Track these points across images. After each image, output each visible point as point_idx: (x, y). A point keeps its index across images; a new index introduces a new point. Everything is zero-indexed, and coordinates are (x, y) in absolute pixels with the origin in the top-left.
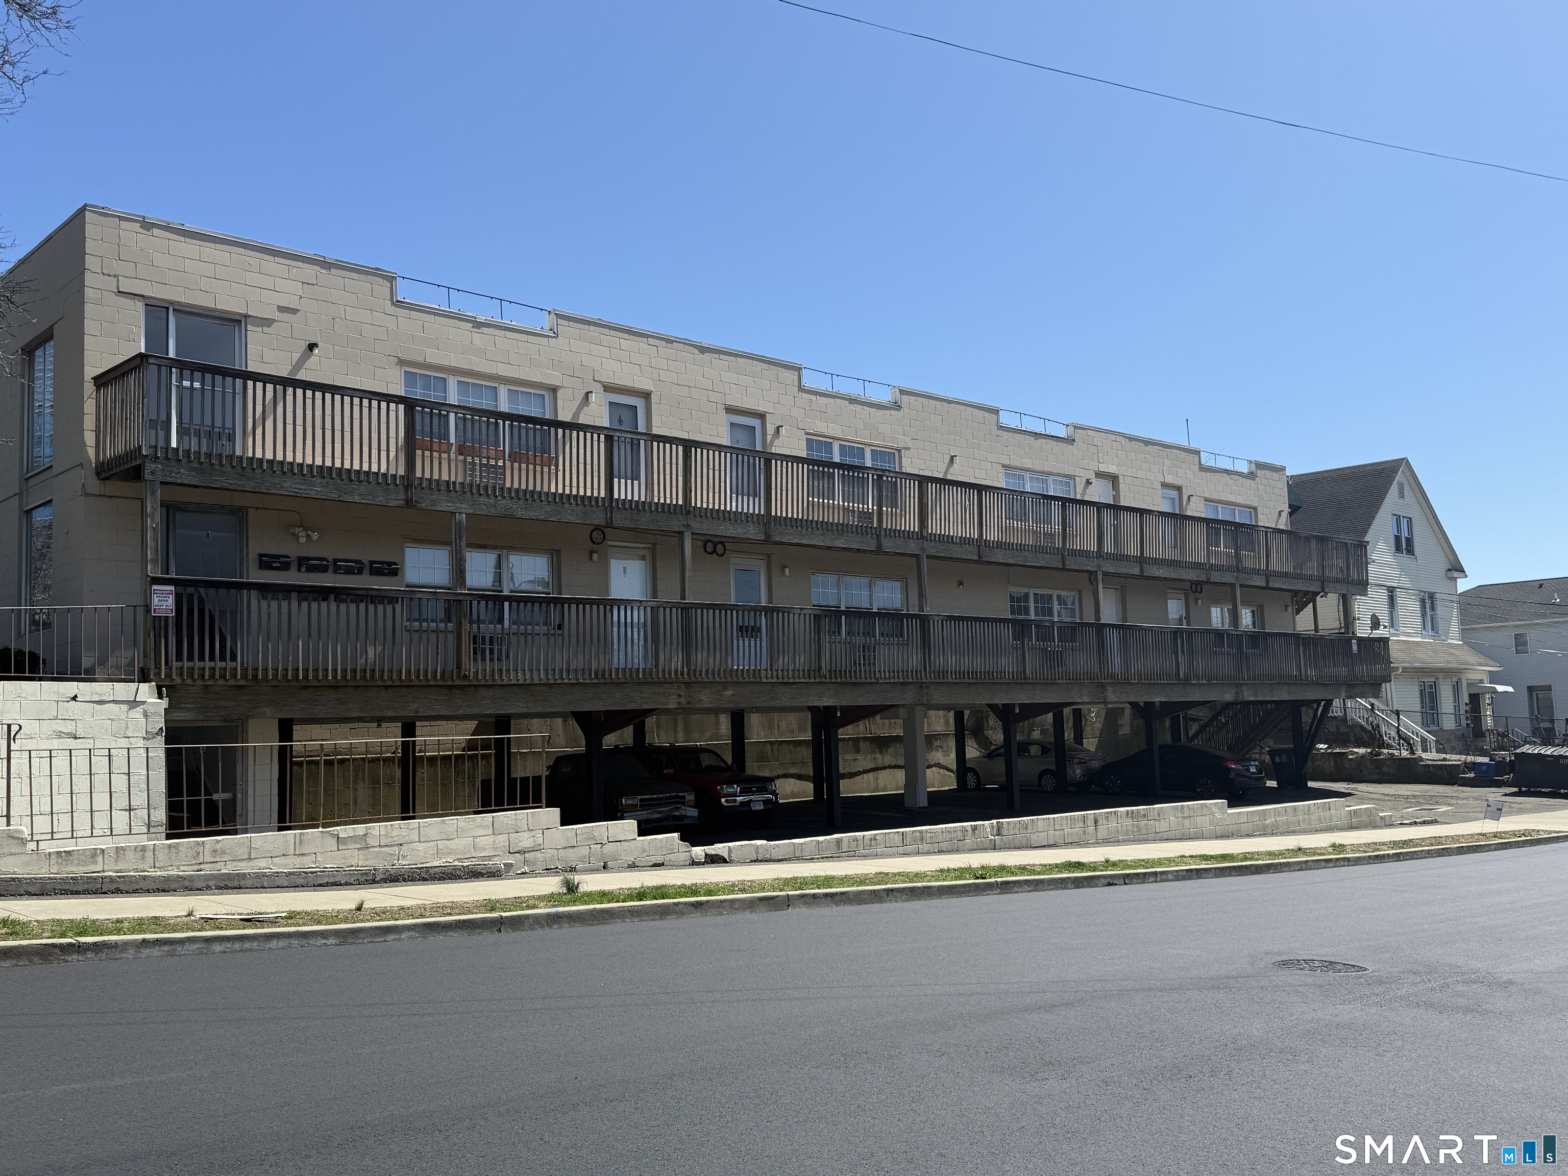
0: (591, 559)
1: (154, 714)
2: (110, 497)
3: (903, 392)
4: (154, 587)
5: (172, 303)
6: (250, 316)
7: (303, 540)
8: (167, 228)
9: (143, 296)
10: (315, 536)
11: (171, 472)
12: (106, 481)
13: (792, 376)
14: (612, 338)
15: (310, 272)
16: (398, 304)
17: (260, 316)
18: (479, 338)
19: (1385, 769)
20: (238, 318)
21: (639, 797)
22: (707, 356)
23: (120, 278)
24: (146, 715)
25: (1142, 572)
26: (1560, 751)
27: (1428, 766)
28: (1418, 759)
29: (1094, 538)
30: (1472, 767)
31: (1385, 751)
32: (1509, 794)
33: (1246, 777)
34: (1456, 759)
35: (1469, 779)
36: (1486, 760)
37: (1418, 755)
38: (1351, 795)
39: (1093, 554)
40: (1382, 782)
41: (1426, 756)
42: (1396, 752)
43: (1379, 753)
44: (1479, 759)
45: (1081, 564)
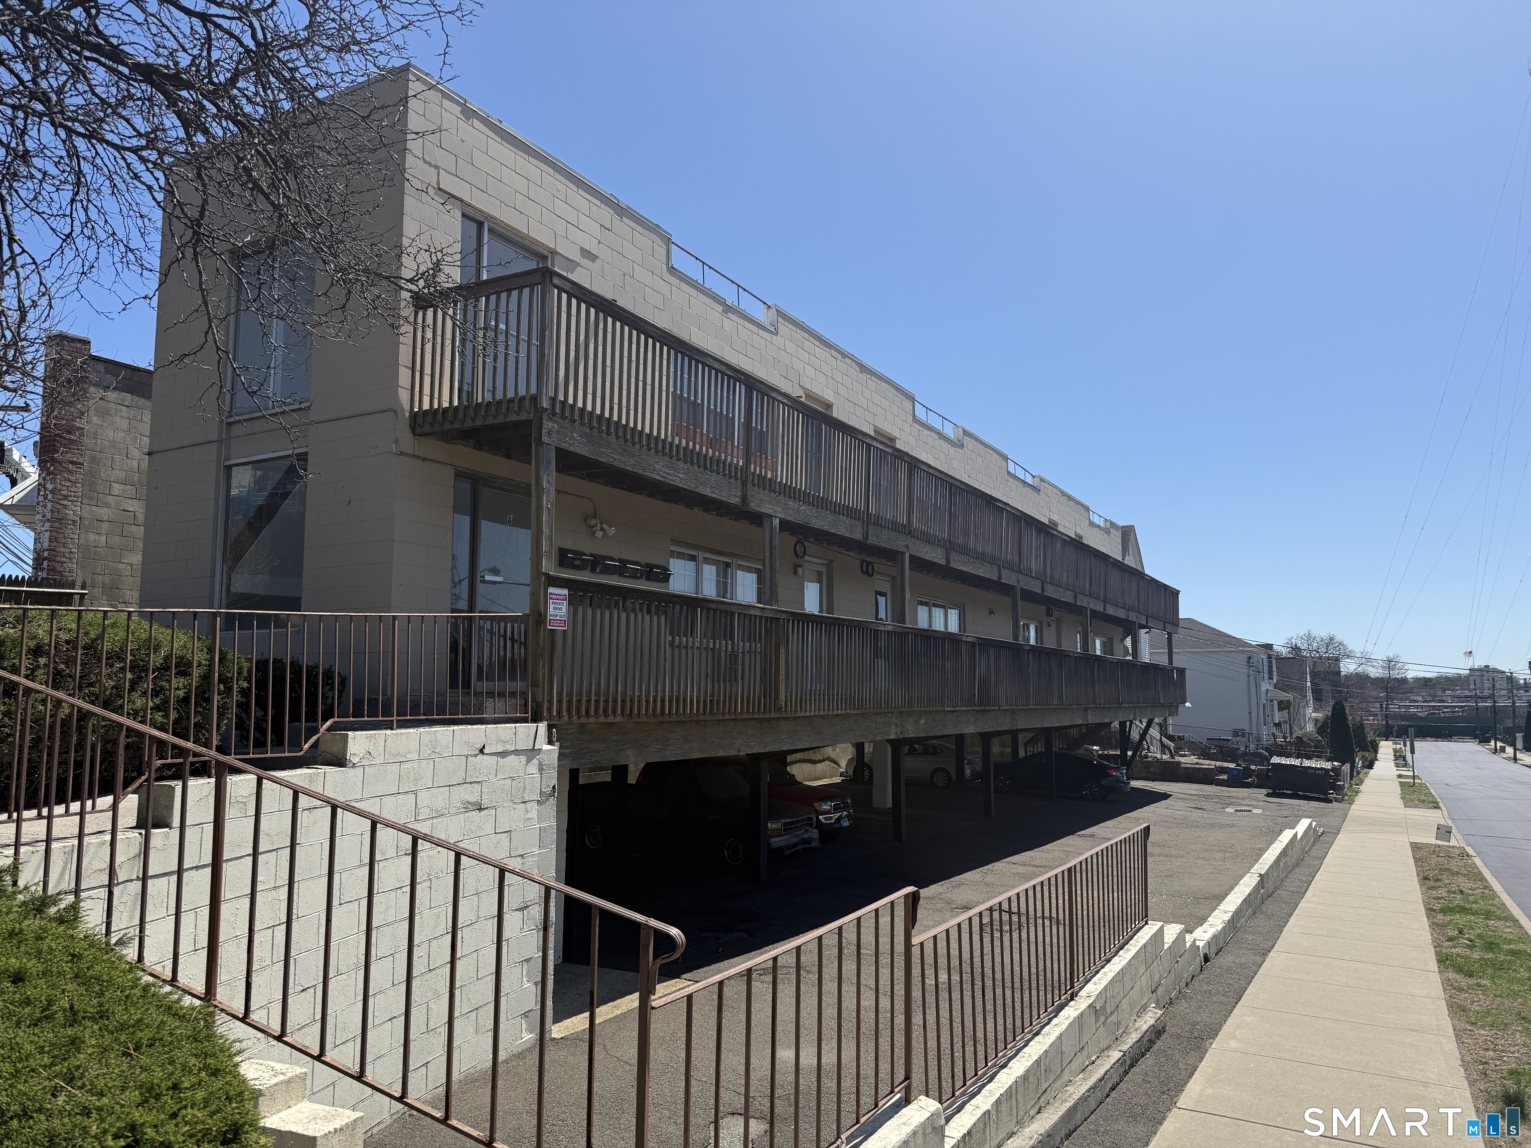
0: (795, 573)
1: (548, 766)
2: (424, 459)
3: (966, 433)
4: (551, 590)
5: (488, 217)
6: (558, 253)
7: (600, 534)
8: (486, 122)
9: (462, 201)
10: (612, 531)
11: (566, 436)
12: (421, 438)
13: (907, 404)
14: (811, 344)
15: (606, 214)
16: (672, 270)
17: (566, 255)
18: (730, 323)
19: (1152, 770)
20: (545, 252)
21: (783, 821)
22: (864, 376)
23: (441, 171)
24: (541, 770)
25: (1105, 609)
26: (1307, 763)
27: (1188, 768)
28: (1179, 763)
29: (1088, 578)
30: (1223, 770)
31: (1150, 754)
32: (1268, 795)
33: (1123, 782)
34: (1208, 764)
35: (1223, 780)
36: (1232, 766)
37: (1177, 759)
38: (1171, 795)
39: (1087, 593)
40: (1153, 780)
41: (1182, 760)
42: (1159, 756)
43: (1146, 757)
44: (1225, 764)
45: (1083, 601)
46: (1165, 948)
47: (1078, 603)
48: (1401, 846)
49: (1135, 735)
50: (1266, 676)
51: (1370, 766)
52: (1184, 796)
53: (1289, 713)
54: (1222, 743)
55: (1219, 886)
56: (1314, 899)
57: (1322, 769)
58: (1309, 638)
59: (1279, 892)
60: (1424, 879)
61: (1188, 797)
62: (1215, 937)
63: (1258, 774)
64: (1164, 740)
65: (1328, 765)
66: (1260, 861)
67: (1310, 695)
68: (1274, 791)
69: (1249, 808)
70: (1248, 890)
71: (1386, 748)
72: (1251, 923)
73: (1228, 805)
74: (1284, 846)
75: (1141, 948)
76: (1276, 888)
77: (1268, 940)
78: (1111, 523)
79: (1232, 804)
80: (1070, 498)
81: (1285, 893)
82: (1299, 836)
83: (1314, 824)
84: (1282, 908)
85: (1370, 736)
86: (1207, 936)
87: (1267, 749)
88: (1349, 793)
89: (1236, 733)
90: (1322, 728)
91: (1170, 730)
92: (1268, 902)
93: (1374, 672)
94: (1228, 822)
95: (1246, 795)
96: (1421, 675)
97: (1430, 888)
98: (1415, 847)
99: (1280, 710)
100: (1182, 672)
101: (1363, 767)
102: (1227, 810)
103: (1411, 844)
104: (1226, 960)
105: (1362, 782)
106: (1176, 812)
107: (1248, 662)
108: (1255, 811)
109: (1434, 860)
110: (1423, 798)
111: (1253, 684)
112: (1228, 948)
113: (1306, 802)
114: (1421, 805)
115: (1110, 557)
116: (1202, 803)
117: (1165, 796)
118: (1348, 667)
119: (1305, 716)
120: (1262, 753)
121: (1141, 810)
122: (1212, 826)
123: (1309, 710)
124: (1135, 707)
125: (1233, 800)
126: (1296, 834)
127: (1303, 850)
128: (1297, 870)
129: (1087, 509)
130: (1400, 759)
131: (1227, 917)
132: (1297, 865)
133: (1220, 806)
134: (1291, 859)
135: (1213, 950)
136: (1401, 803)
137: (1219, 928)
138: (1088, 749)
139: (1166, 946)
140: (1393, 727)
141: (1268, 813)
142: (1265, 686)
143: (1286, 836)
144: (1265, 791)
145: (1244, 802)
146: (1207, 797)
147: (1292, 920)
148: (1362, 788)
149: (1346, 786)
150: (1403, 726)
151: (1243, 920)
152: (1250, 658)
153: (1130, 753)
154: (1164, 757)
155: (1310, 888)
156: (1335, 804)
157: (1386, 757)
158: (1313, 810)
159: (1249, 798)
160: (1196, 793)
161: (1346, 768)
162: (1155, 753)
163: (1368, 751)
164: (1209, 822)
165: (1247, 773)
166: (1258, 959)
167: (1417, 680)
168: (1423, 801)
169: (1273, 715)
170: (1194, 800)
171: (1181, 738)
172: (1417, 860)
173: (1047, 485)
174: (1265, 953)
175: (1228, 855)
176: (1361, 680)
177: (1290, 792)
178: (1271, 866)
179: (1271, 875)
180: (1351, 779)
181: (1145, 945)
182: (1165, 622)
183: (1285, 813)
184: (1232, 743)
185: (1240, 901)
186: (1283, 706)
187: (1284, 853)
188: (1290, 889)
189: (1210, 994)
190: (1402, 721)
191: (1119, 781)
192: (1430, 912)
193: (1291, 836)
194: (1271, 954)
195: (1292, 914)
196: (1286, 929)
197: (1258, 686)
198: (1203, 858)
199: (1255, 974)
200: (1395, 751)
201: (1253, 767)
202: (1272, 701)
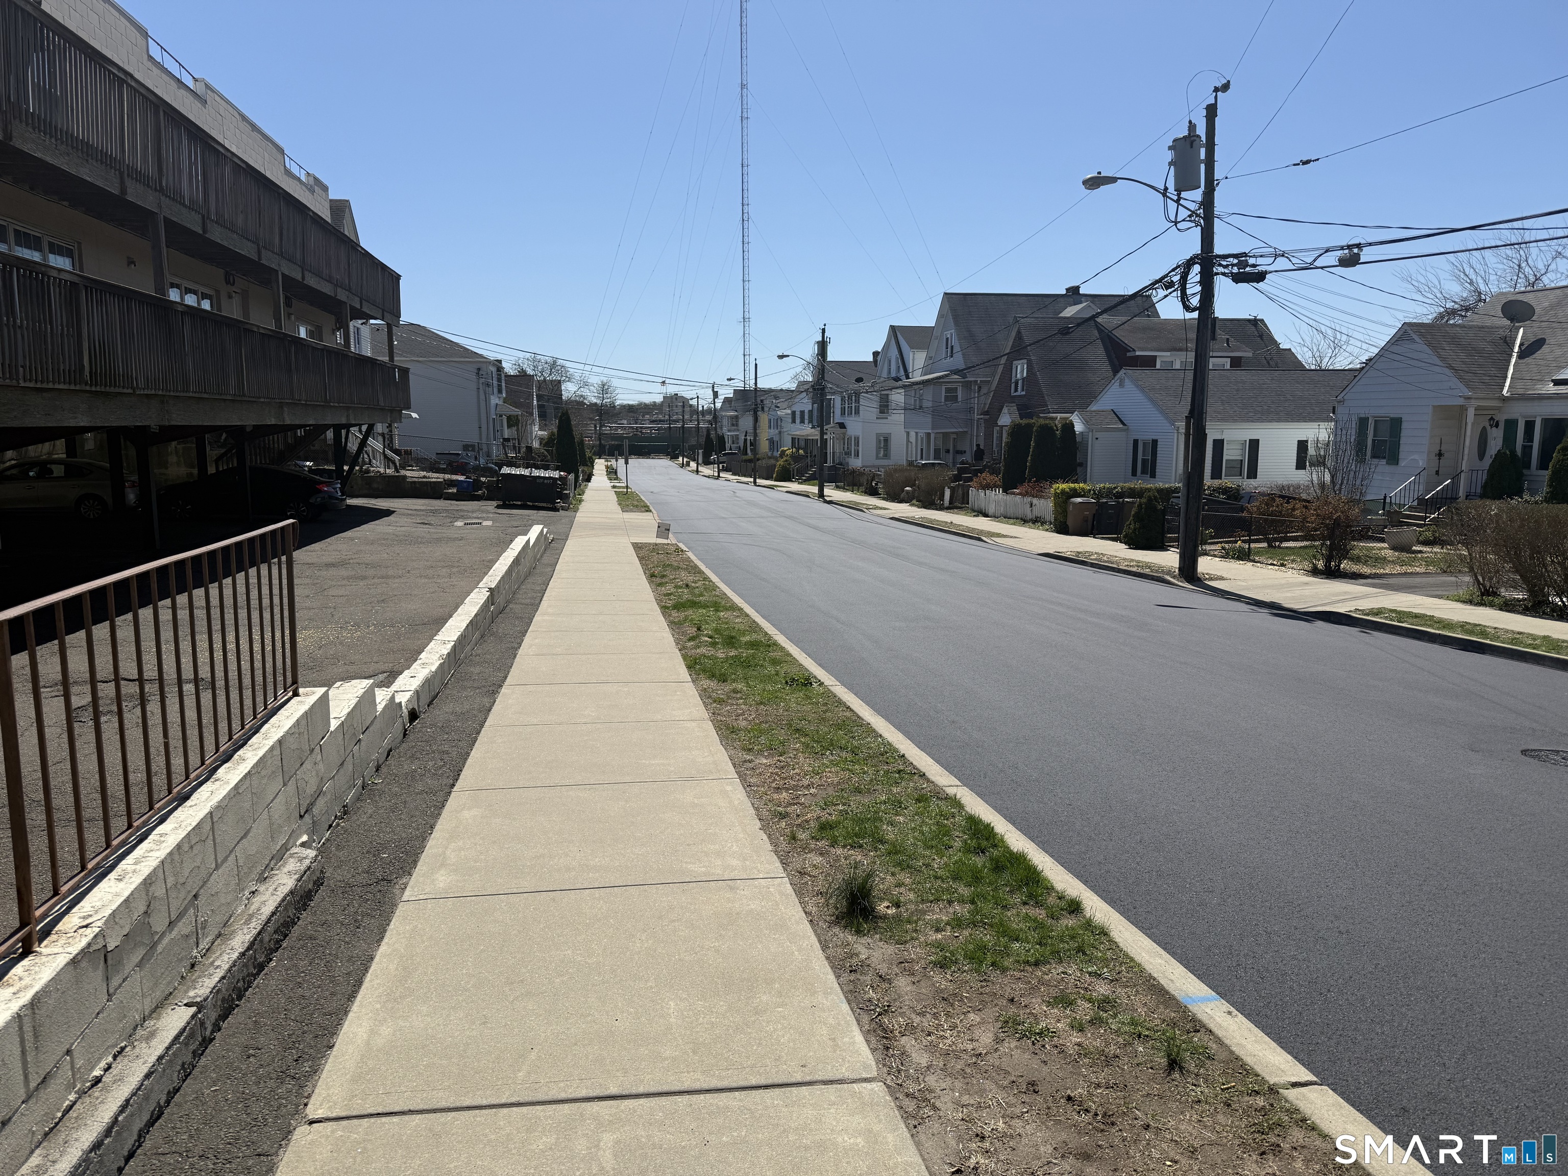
19: (375, 486)
25: (303, 278)
26: (536, 473)
27: (415, 482)
28: (405, 477)
29: (277, 230)
30: (452, 483)
31: (372, 469)
32: (498, 507)
33: (337, 499)
34: (435, 477)
35: (452, 493)
36: (462, 478)
37: (403, 472)
38: (394, 512)
39: (277, 250)
40: (376, 497)
41: (408, 474)
42: (382, 470)
43: (368, 471)
44: (454, 477)
45: (270, 260)
46: (332, 728)
47: (264, 262)
48: (624, 545)
49: (353, 446)
50: (496, 390)
51: (588, 479)
52: (410, 512)
53: (517, 430)
54: (452, 458)
55: (441, 607)
56: (550, 610)
57: (550, 478)
58: (535, 361)
59: (511, 606)
60: (651, 576)
61: (414, 512)
62: (428, 682)
63: (489, 486)
64: (388, 452)
65: (556, 474)
66: (490, 573)
67: (536, 412)
68: (504, 503)
69: (480, 521)
70: (474, 610)
71: (600, 465)
72: (478, 650)
73: (457, 519)
74: (516, 555)
75: (272, 748)
76: (508, 602)
77: (499, 669)
78: (316, 179)
79: (462, 517)
80: (254, 127)
81: (517, 606)
82: (531, 543)
83: (545, 530)
84: (515, 626)
85: (588, 453)
86: (415, 684)
87: (496, 464)
88: (574, 502)
89: (466, 447)
90: (547, 443)
91: (397, 445)
92: (499, 620)
93: (592, 398)
94: (456, 536)
95: (476, 508)
96: (625, 402)
97: (660, 585)
98: (637, 547)
99: (509, 426)
100: (405, 372)
101: (583, 480)
102: (456, 523)
103: (633, 544)
104: (443, 712)
105: (583, 493)
106: (398, 529)
107: (478, 374)
108: (485, 523)
109: (655, 558)
110: (636, 503)
111: (482, 397)
112: (448, 691)
113: (535, 512)
114: (635, 509)
115: (309, 209)
116: (430, 518)
117: (388, 513)
118: (569, 390)
119: (531, 433)
120: (491, 468)
121: (358, 529)
122: (439, 540)
123: (536, 428)
124: (348, 408)
125: (462, 514)
126: (528, 541)
127: (535, 558)
128: (530, 580)
129: (282, 152)
130: (612, 473)
131: (446, 649)
132: (529, 574)
133: (449, 520)
134: (523, 568)
135: (425, 700)
136: (619, 509)
137: (434, 668)
138: (296, 465)
139: (334, 724)
140: (605, 446)
141: (497, 524)
142: (495, 400)
143: (519, 543)
144: (495, 503)
145: (474, 515)
146: (434, 512)
147: (527, 640)
148: (584, 497)
149: (571, 495)
150: (613, 445)
151: (468, 648)
152: (479, 369)
153: (346, 468)
154: (388, 471)
155: (544, 598)
156: (562, 512)
157: (600, 472)
158: (541, 519)
159: (479, 510)
160: (423, 508)
161: (571, 477)
162: (379, 467)
163: (587, 465)
164: (435, 536)
165: (477, 485)
166: (486, 701)
167: (623, 407)
168: (637, 506)
169: (502, 430)
170: (420, 515)
171: (409, 453)
172: (641, 559)
173: (217, 98)
174: (494, 690)
175: (455, 570)
176: (579, 404)
177: (519, 503)
178: (503, 578)
179: (502, 588)
180: (575, 489)
181: (280, 742)
182: (383, 311)
183: (515, 524)
184: (463, 458)
185: (464, 625)
186: (513, 422)
187: (517, 561)
188: (523, 601)
189: (413, 777)
190: (612, 441)
191: (331, 497)
192: (664, 609)
193: (524, 543)
194: (504, 690)
195: (526, 631)
196: (520, 652)
197: (487, 401)
198: (425, 577)
199: (482, 726)
200: (607, 467)
201: (483, 479)
202: (501, 416)
